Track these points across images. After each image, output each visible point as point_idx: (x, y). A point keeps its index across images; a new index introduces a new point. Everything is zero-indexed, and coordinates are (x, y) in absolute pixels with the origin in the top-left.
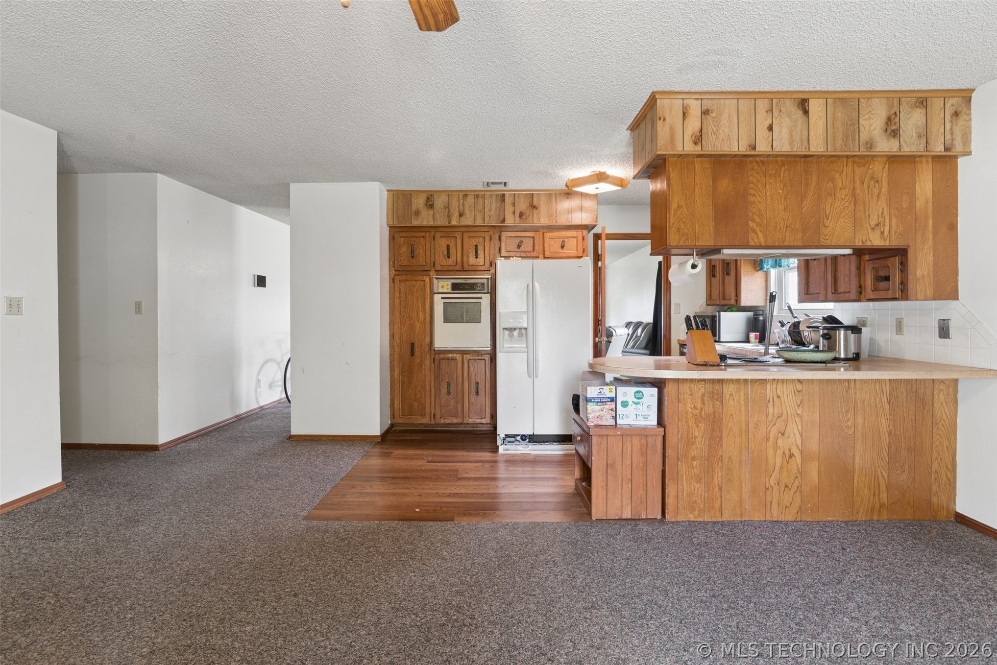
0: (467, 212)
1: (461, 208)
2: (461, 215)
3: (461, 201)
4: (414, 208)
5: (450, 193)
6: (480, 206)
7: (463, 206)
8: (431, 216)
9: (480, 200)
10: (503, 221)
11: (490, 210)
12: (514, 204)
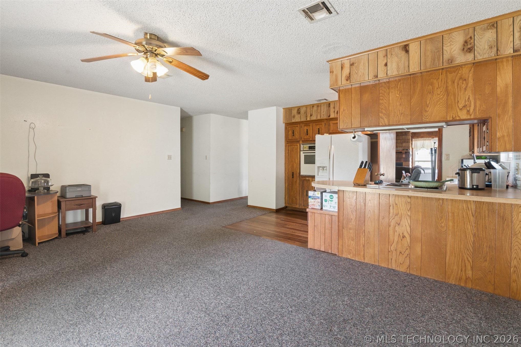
0: (314, 114)
1: (311, 112)
2: (311, 116)
3: (311, 109)
4: (293, 115)
5: (306, 106)
6: (319, 111)
7: (312, 111)
8: (299, 117)
9: (319, 108)
10: (329, 116)
11: (323, 112)
12: (334, 108)
